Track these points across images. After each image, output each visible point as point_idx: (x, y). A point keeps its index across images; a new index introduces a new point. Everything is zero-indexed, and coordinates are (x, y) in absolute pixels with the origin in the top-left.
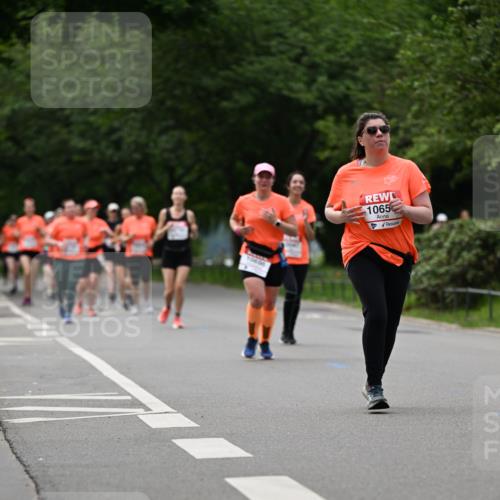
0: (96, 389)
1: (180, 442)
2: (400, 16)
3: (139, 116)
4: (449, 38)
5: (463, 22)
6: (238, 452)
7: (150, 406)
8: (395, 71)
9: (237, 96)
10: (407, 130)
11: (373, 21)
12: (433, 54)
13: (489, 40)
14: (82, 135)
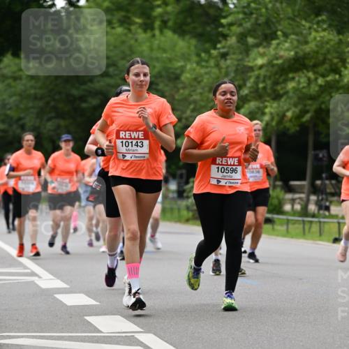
0: (10, 266)
1: (59, 296)
2: (183, 55)
3: (35, 111)
4: (211, 67)
5: (219, 59)
6: (91, 302)
7: (41, 276)
8: (180, 86)
9: (90, 100)
10: (187, 119)
11: (168, 55)
12: (201, 76)
13: (234, 68)
14: (3, 122)
